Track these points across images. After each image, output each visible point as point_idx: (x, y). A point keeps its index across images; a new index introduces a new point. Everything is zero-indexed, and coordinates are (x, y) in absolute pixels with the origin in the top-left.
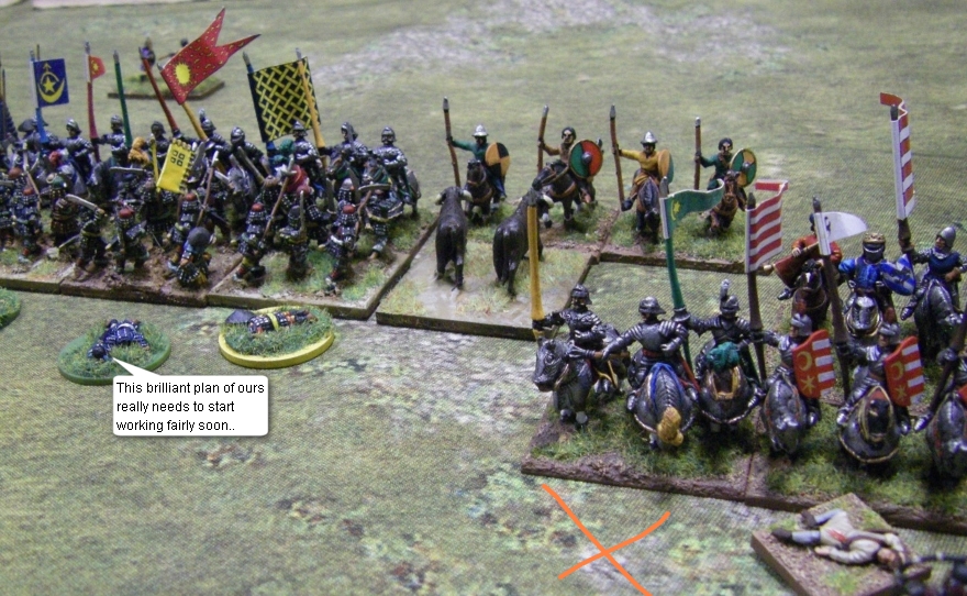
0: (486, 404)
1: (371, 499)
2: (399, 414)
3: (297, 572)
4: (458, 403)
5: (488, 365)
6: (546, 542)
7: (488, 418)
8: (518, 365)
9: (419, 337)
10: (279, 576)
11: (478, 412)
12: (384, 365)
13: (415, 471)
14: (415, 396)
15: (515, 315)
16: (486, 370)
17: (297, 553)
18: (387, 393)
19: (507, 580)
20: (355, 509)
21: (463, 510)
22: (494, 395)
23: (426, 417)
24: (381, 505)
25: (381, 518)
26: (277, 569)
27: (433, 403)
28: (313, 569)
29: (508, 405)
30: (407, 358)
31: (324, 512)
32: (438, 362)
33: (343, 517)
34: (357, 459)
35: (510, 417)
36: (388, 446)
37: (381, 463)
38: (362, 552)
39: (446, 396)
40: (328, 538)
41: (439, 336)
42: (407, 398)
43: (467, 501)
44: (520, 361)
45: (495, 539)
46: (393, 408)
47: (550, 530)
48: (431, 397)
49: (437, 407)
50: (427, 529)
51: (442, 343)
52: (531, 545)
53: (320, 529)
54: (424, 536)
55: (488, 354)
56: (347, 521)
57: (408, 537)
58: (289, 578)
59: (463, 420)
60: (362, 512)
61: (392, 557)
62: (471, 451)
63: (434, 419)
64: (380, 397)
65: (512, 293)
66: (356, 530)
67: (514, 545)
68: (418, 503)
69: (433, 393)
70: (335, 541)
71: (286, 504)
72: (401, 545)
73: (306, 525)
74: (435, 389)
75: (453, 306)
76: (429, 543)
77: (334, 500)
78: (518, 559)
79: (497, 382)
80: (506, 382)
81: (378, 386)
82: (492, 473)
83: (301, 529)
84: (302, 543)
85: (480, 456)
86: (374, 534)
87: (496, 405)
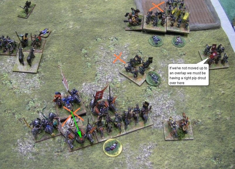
0: (28, 88)
1: (15, 108)
2: (17, 93)
3: (8, 122)
4: (25, 89)
5: (28, 80)
7: (28, 91)
8: (32, 79)
9: (18, 74)
10: (6, 123)
11: (27, 90)
12: (14, 82)
13: (20, 102)
14: (19, 88)
15: (32, 70)
16: (28, 81)
17: (8, 119)
18: (15, 89)
19: (32, 119)
20: (13, 110)
21: (26, 108)
22: (29, 86)
23: (21, 92)
24: (16, 109)
25: (17, 111)
26: (6, 122)
27: (21, 89)
28: (10, 121)
29: (31, 88)
30: (17, 80)
31: (10, 112)
32: (22, 80)
33: (12, 112)
34: (13, 102)
35: (31, 90)
36: (16, 99)
37: (16, 102)
38: (15, 117)
39: (23, 88)
40: (11, 116)
41: (21, 74)
42: (18, 89)
43: (27, 107)
44: (32, 78)
45: (30, 113)
46: (16, 91)
47: (36, 110)
48: (21, 88)
49: (22, 90)
50: (22, 112)
51: (22, 75)
53: (10, 115)
54: (22, 113)
55: (28, 77)
56: (13, 113)
57: (20, 114)
58: (7, 123)
59: (25, 92)
60: (14, 111)
61: (19, 117)
62: (27, 97)
63: (22, 92)
64: (15, 90)
65: (31, 66)
66: (14, 114)
67: (32, 113)
68: (21, 108)
69: (21, 87)
70: (12, 116)
71: (5, 111)
72: (19, 115)
73: (8, 114)
74: (22, 86)
75: (23, 69)
76: (23, 114)
77: (11, 110)
78: (33, 116)
79: (30, 83)
80: (31, 83)
81: (14, 87)
82: (29, 101)
83: (7, 115)
84: (8, 117)
85: (28, 98)
86: (16, 114)
87: (29, 88)
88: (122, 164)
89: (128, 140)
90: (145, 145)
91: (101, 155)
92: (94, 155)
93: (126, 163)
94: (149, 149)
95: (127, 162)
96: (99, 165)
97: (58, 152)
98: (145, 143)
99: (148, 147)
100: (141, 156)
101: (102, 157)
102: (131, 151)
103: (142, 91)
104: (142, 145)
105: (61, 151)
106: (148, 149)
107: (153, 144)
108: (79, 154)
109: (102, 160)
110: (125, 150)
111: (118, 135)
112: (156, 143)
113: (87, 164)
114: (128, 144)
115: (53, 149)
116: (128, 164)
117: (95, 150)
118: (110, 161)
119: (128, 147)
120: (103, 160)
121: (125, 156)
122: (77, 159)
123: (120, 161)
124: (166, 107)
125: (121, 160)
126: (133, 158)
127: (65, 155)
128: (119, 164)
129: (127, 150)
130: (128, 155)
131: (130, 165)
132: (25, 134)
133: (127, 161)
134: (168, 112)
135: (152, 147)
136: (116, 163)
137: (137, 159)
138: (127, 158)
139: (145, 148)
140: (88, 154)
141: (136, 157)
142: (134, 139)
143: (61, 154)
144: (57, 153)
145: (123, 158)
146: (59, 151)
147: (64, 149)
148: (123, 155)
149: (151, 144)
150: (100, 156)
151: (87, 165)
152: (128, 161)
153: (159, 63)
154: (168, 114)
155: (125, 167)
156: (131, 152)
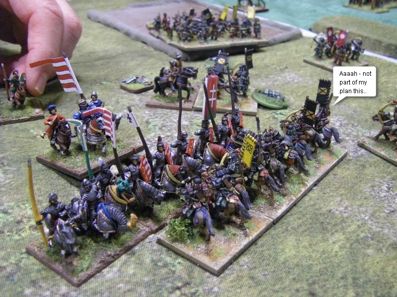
6: (28, 231)
45: (8, 238)
52: (23, 235)
67: (17, 237)
78: (21, 241)
88: (372, 239)
89: (331, 194)
90: (373, 187)
91: (306, 243)
92: (287, 250)
93: (379, 232)
94: (389, 189)
95: (378, 229)
96: (324, 265)
97: (178, 288)
98: (370, 185)
99: (384, 188)
100: (391, 206)
101: (311, 245)
102: (360, 206)
103: (268, 120)
104: (369, 190)
105: (187, 284)
106: (388, 192)
107: (386, 180)
108: (245, 267)
109: (318, 251)
110: (347, 211)
111: (303, 190)
112: (389, 177)
113: (291, 277)
114: (339, 199)
115: (153, 287)
116: (386, 231)
117: (279, 240)
118: (340, 244)
119: (347, 203)
120: (321, 250)
121: (358, 221)
122: (252, 278)
123: (362, 235)
124: (340, 126)
125: (362, 232)
126: (379, 215)
127: (206, 288)
128: (367, 240)
129: (350, 209)
130: (363, 216)
131: (392, 231)
132: (22, 292)
133: (374, 227)
134: (349, 130)
135: (388, 185)
136: (357, 241)
137: (389, 213)
138: (370, 222)
139: (380, 192)
140: (270, 256)
141: (384, 212)
142: (340, 187)
143: (193, 290)
144: (178, 292)
145: (359, 227)
146: (180, 284)
147: (189, 275)
148: (353, 221)
149: (381, 181)
150: (305, 247)
151: (294, 279)
152: (377, 227)
153: (257, 83)
154: (355, 133)
155: (385, 240)
156: (363, 209)
